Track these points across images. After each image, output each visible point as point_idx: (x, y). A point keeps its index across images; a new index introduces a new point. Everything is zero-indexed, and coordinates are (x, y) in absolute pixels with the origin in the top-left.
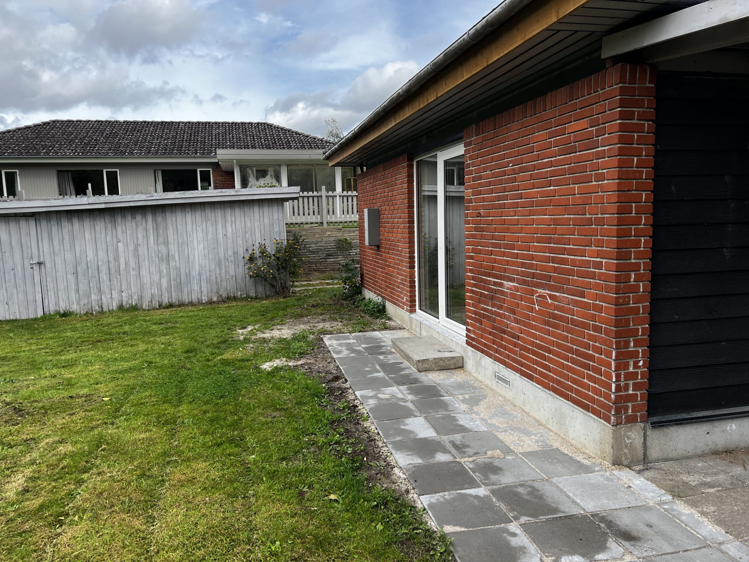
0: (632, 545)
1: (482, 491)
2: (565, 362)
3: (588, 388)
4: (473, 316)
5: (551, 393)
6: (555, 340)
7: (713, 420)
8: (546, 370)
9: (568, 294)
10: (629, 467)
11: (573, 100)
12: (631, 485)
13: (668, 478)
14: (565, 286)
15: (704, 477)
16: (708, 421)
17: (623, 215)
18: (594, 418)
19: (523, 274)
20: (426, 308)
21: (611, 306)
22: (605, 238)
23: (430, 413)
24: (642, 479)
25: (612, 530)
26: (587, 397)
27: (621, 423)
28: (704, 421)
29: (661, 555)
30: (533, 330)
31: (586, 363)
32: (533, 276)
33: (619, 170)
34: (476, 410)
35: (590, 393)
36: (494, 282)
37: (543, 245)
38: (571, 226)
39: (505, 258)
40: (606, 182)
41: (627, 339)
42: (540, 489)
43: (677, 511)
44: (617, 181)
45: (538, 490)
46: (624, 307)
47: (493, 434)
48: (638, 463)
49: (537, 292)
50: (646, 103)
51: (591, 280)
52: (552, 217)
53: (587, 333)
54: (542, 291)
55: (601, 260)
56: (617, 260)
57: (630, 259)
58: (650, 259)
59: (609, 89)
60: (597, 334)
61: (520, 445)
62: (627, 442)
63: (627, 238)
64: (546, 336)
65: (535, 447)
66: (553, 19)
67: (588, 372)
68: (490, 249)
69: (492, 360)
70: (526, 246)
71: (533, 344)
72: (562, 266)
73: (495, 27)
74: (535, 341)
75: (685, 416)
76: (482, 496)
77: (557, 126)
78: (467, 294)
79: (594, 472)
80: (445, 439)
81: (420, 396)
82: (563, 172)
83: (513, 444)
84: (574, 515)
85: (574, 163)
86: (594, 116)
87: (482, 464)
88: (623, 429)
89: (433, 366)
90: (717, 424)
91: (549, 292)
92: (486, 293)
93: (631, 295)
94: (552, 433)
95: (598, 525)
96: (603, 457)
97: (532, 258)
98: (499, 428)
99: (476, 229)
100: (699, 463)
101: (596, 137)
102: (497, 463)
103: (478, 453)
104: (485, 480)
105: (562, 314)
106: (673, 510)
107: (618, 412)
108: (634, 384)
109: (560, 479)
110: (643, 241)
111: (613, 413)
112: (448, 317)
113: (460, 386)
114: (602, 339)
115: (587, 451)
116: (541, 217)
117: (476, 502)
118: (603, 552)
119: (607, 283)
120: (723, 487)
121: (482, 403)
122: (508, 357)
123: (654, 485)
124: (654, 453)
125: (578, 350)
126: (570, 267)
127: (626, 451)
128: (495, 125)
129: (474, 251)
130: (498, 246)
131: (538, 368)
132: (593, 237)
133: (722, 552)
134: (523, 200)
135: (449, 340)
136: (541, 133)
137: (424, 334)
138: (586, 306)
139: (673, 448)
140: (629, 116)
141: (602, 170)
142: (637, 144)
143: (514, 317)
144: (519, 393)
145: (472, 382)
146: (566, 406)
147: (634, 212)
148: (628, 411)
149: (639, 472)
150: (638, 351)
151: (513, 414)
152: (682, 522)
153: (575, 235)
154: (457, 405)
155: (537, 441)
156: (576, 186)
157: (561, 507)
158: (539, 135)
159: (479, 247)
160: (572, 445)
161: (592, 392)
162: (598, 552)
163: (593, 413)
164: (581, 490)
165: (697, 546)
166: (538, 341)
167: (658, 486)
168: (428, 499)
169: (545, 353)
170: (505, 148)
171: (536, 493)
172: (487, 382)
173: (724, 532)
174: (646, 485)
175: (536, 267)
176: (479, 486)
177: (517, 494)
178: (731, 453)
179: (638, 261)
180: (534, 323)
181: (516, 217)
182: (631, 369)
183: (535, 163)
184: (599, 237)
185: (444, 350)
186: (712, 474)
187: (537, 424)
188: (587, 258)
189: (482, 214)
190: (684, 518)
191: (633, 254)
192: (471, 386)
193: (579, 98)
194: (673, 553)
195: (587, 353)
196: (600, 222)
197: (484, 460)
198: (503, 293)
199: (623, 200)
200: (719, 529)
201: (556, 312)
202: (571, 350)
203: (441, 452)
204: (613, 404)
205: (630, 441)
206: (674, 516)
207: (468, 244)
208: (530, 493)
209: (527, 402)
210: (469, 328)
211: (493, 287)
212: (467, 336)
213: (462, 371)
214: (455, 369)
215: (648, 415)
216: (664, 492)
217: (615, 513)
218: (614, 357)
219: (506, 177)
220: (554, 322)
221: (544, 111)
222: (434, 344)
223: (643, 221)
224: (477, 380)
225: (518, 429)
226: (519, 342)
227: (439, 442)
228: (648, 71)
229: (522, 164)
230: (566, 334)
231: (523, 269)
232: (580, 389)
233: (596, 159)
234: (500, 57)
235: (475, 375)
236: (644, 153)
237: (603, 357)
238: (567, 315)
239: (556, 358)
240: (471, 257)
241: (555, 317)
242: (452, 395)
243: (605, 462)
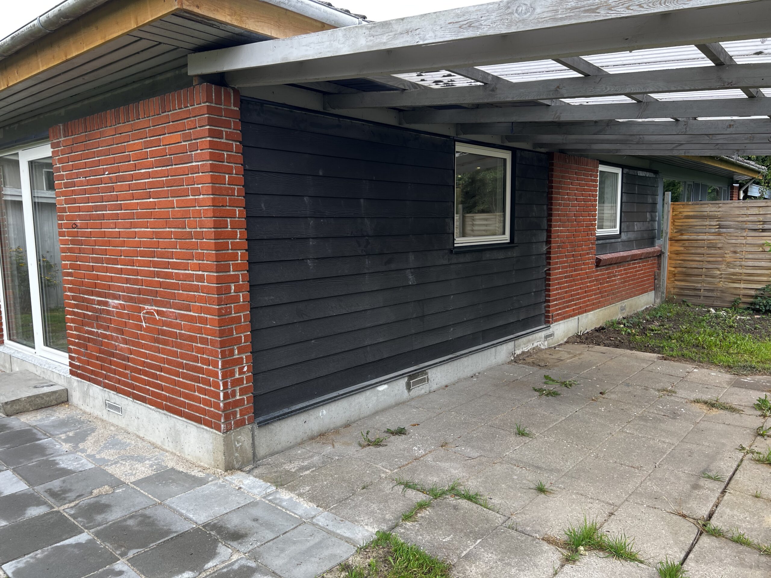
0: (239, 544)
1: (83, 537)
2: (176, 378)
3: (199, 400)
4: (77, 341)
5: (165, 412)
6: (165, 357)
7: (308, 410)
8: (159, 390)
9: (174, 309)
10: (240, 469)
11: (165, 112)
12: (242, 486)
13: (273, 471)
14: (172, 301)
15: (302, 462)
16: (304, 411)
17: (219, 230)
18: (206, 430)
19: (129, 290)
20: (18, 338)
21: (214, 317)
22: (205, 252)
23: (21, 463)
24: (252, 478)
25: (222, 535)
26: (198, 410)
27: (231, 429)
28: (302, 412)
29: (264, 544)
30: (142, 349)
31: (196, 376)
32: (139, 292)
33: (212, 186)
34: (81, 448)
35: (202, 406)
36: (98, 301)
37: (147, 259)
38: (173, 240)
39: (108, 274)
40: (201, 196)
41: (231, 347)
42: (151, 515)
43: (279, 499)
44: (212, 196)
45: (149, 517)
46: (227, 317)
47: (101, 469)
48: (248, 463)
49: (144, 309)
50: (232, 124)
51: (195, 293)
52: (154, 230)
53: (195, 346)
54: (150, 307)
55: (203, 273)
56: (217, 272)
57: (229, 271)
58: (247, 271)
59: (198, 106)
60: (204, 346)
61: (132, 474)
62: (238, 445)
63: (225, 251)
64: (156, 354)
65: (149, 472)
66: (133, 26)
67: (198, 385)
68: (91, 264)
69: (102, 388)
70: (129, 260)
71: (144, 364)
72: (167, 280)
73: (70, 19)
74: (146, 360)
75: (286, 410)
76: (84, 542)
77: (152, 137)
78: (68, 316)
79: (208, 482)
80: (40, 489)
81: (7, 446)
82: (162, 185)
83: (124, 475)
84: (186, 532)
85: (171, 176)
86: (186, 130)
87: (85, 506)
88: (232, 433)
89: (28, 406)
90: (311, 412)
91: (156, 308)
92: (90, 313)
93: (232, 305)
94: (167, 454)
95: (210, 534)
96: (216, 466)
97: (137, 273)
98: (109, 460)
99: (73, 242)
100: (299, 450)
101: (190, 152)
102: (104, 500)
103: (82, 495)
104: (88, 523)
105: (170, 329)
106: (275, 499)
107: (227, 418)
108: (241, 390)
109: (173, 499)
110: (240, 254)
111: (222, 421)
112: (47, 346)
113: (63, 424)
114: (209, 350)
115: (202, 464)
116: (143, 230)
117: (76, 551)
118: (212, 559)
119: (210, 295)
120: (316, 467)
121: (90, 438)
122: (119, 382)
123: (261, 481)
124: (262, 451)
125: (188, 364)
126: (174, 281)
127: (237, 454)
128: (86, 127)
129: (72, 267)
130: (100, 261)
131: (151, 389)
132: (194, 251)
133: (314, 524)
134: (123, 211)
135: (49, 372)
136: (136, 141)
137: (16, 369)
138: (192, 319)
139: (278, 442)
140: (219, 135)
141: (197, 184)
142: (227, 162)
143: (122, 338)
144: (133, 419)
145: (79, 417)
146: (179, 422)
147: (229, 227)
148: (236, 415)
149: (249, 472)
150: (242, 358)
151: (126, 442)
152: (283, 507)
153: (177, 249)
154: (58, 446)
155: (151, 466)
156: (175, 199)
157: (173, 528)
158: (134, 144)
159: (78, 263)
160: (187, 461)
161: (203, 404)
162: (208, 561)
163: (206, 425)
164: (194, 504)
165: (295, 526)
166: (148, 361)
167: (264, 481)
168: (14, 565)
169: (156, 372)
170: (99, 154)
171: (147, 521)
172: (97, 412)
173: (315, 507)
174: (254, 482)
175: (142, 282)
176: (81, 532)
177: (126, 529)
178: (323, 435)
179: (236, 273)
180: (143, 342)
181: (117, 230)
182: (237, 376)
183: (132, 173)
184: (200, 251)
185: (42, 385)
186: (309, 457)
187: (152, 448)
188: (190, 272)
189: (79, 225)
190: (284, 504)
191: (231, 267)
192: (77, 421)
193: (171, 111)
194: (274, 539)
195: (196, 366)
196: (201, 236)
197: (89, 501)
198: (108, 312)
199: (218, 214)
200: (311, 504)
201: (164, 328)
202: (181, 365)
203: (34, 505)
204: (222, 412)
205: (240, 444)
206: (277, 504)
207: (65, 258)
208: (141, 523)
209: (141, 426)
210: (73, 355)
211: (97, 306)
212: (71, 365)
213: (67, 406)
214: (57, 405)
215: (255, 416)
216: (269, 484)
217: (226, 517)
218: (220, 367)
219: (103, 185)
220: (163, 339)
221: (137, 119)
222: (30, 380)
223: (238, 236)
224: (85, 413)
225: (132, 458)
226: (130, 364)
227: (32, 494)
228: (232, 94)
229: (119, 172)
230: (175, 349)
231: (128, 285)
232: (192, 403)
233: (191, 174)
234: (79, 53)
235: (82, 408)
236: (234, 171)
237: (211, 367)
238: (175, 330)
239: (168, 376)
240: (69, 274)
241: (164, 333)
242: (51, 436)
243: (218, 470)
